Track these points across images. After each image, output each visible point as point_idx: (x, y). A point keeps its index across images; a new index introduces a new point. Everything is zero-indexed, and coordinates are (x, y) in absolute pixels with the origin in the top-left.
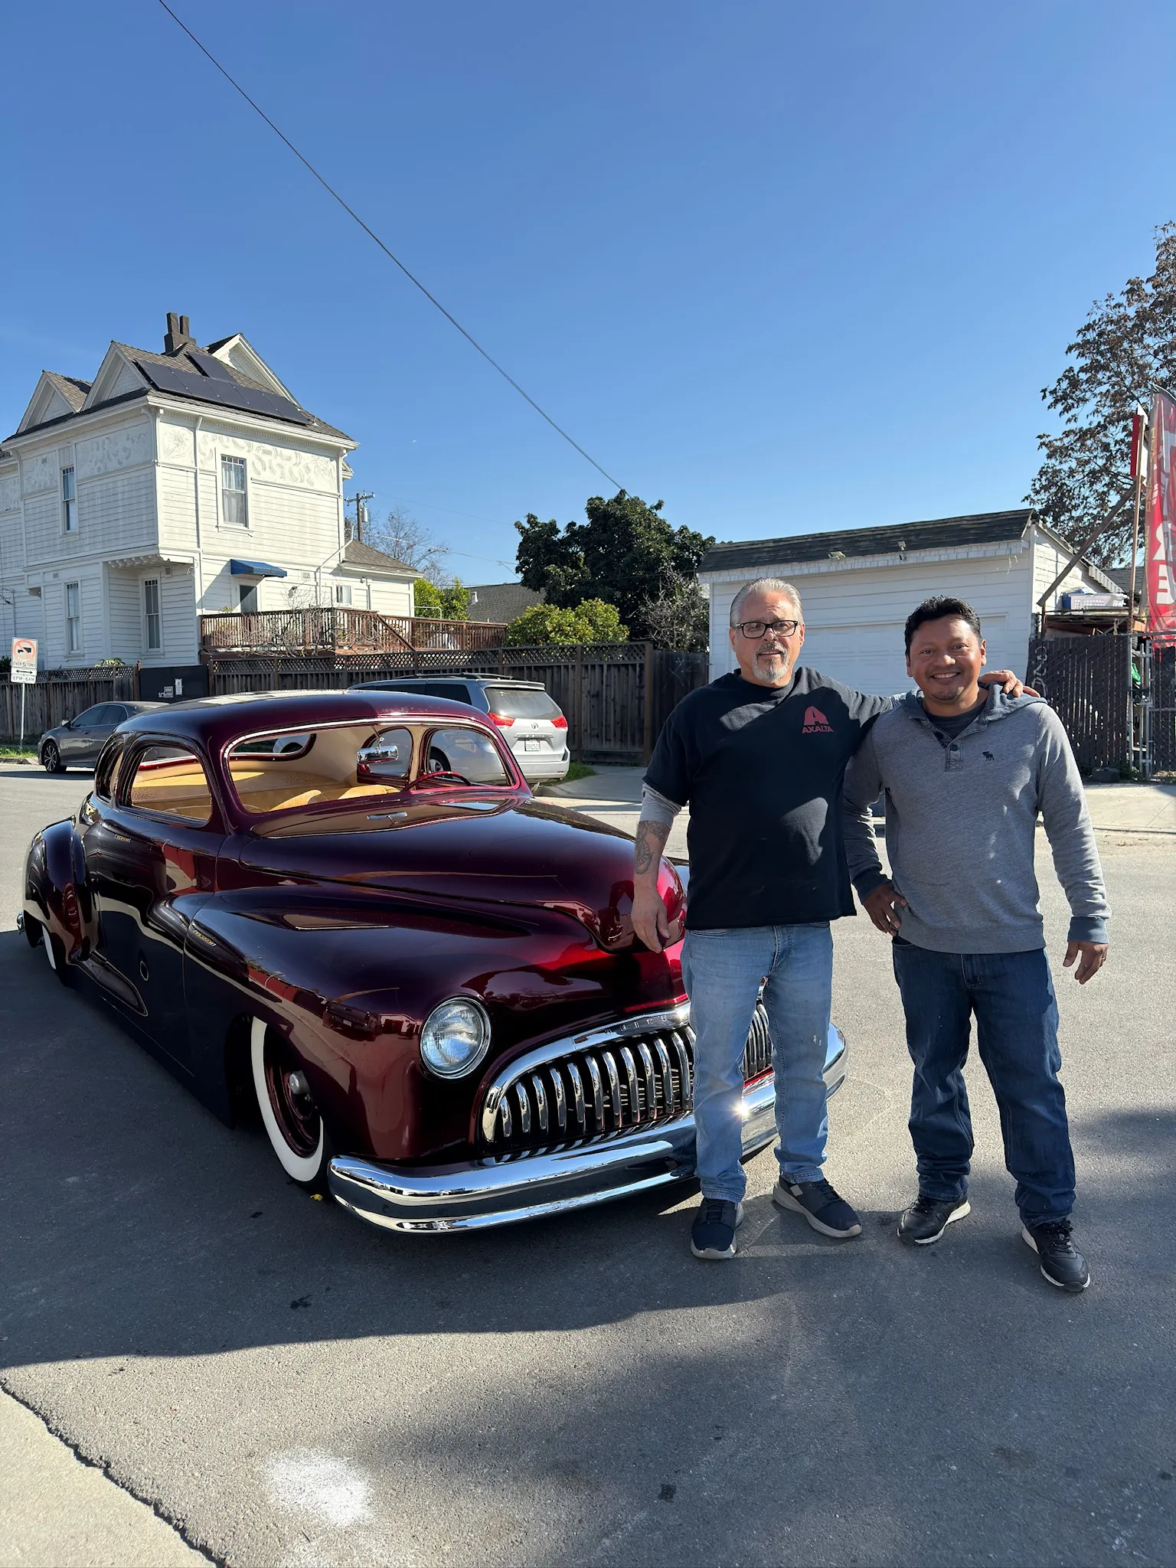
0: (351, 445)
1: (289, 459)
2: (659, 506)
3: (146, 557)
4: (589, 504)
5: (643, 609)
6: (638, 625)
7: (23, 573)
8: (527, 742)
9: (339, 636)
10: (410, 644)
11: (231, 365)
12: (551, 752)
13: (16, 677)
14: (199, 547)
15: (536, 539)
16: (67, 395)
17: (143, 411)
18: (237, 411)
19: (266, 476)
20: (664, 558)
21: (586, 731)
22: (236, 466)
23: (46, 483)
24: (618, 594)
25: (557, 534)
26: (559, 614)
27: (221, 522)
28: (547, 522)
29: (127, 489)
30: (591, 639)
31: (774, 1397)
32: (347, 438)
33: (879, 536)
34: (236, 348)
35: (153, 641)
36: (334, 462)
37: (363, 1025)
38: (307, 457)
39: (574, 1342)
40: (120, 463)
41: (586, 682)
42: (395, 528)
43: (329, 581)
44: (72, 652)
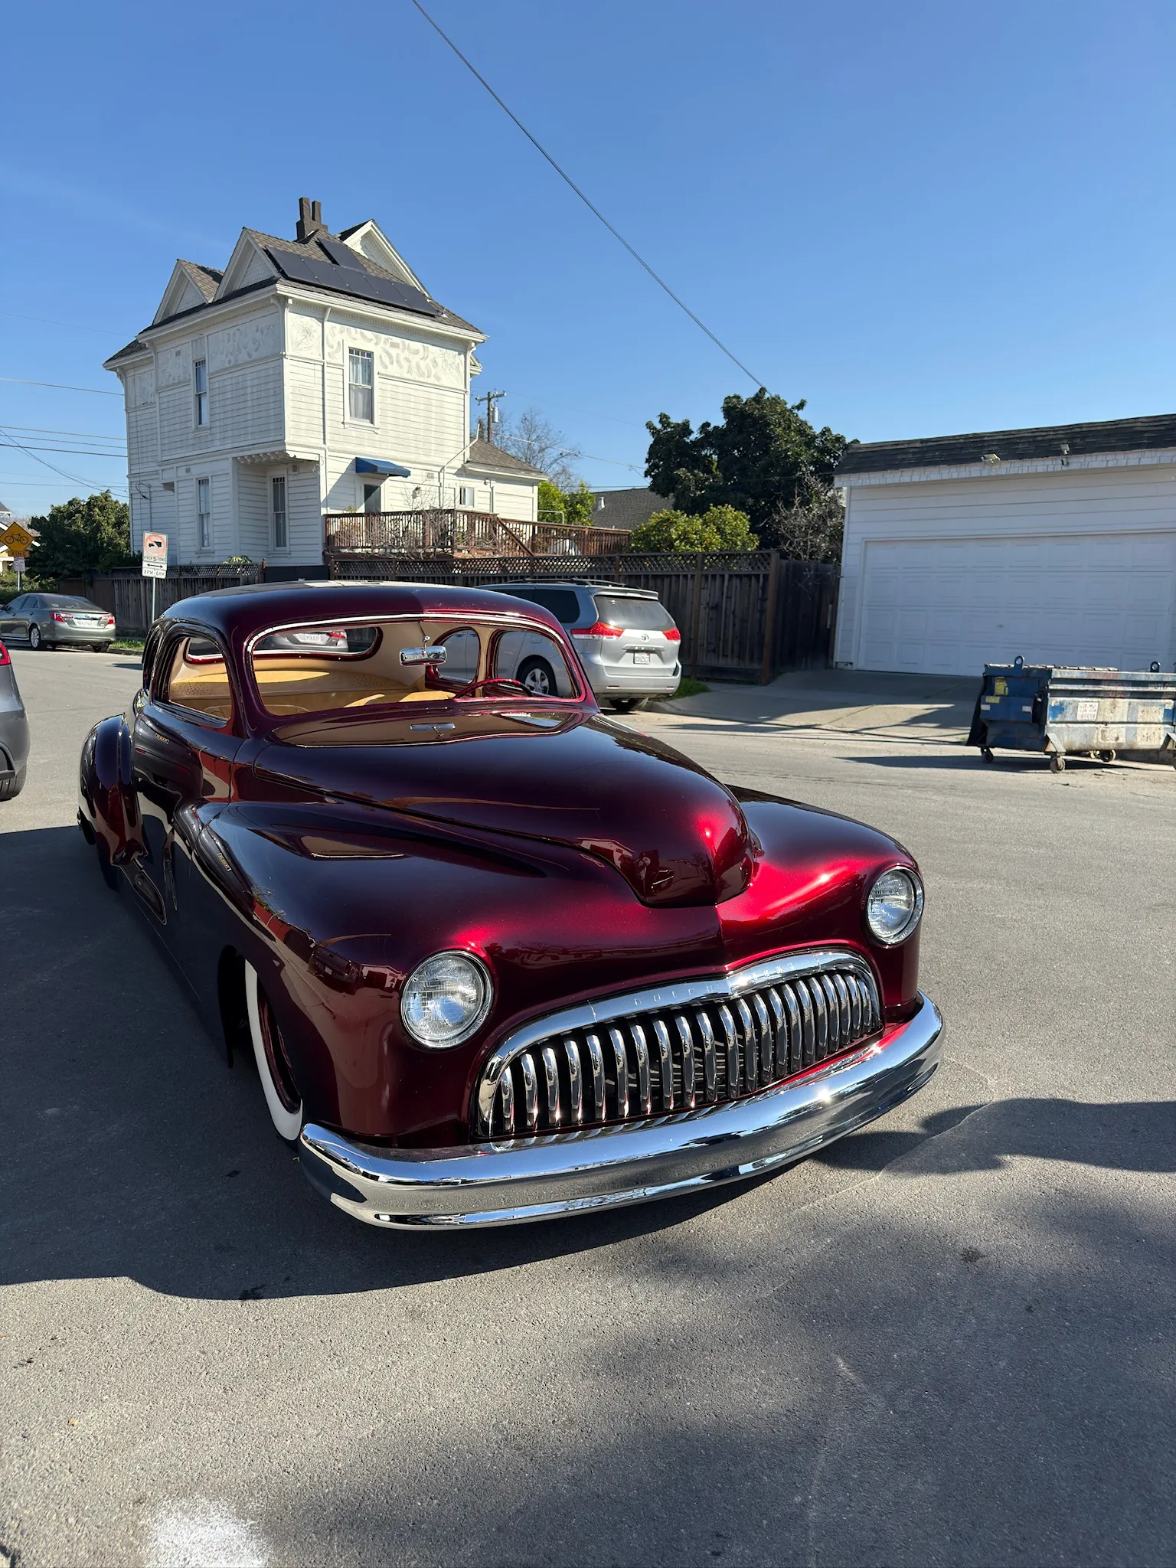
0: (479, 337)
1: (417, 352)
2: (801, 406)
3: (273, 453)
4: (726, 403)
5: (777, 518)
6: (770, 535)
7: (158, 468)
8: (636, 655)
9: (458, 539)
10: (530, 549)
11: (362, 253)
12: (661, 666)
13: (147, 571)
14: (325, 443)
15: (668, 440)
16: (199, 284)
17: (272, 301)
18: (366, 302)
19: (394, 370)
20: (802, 462)
21: (703, 645)
22: (363, 359)
23: (179, 376)
24: (750, 501)
25: (690, 434)
26: (685, 521)
27: (347, 419)
28: (680, 422)
29: (256, 382)
30: (718, 549)
31: (798, 1499)
32: (476, 330)
33: (1039, 438)
34: (368, 236)
35: (280, 540)
36: (462, 356)
37: (343, 975)
38: (435, 351)
39: (559, 1387)
40: (249, 355)
41: (705, 593)
42: (528, 430)
43: (454, 482)
44: (203, 548)
